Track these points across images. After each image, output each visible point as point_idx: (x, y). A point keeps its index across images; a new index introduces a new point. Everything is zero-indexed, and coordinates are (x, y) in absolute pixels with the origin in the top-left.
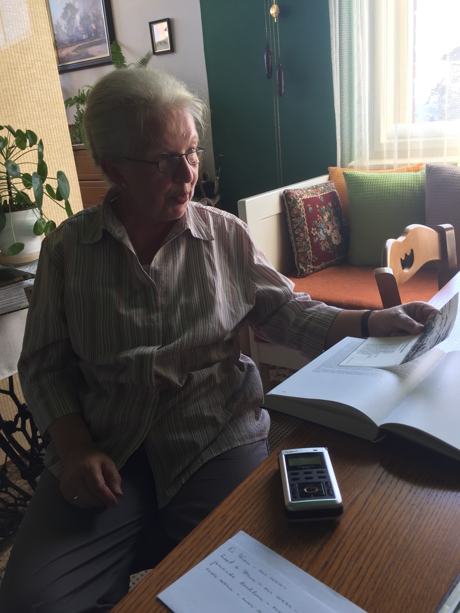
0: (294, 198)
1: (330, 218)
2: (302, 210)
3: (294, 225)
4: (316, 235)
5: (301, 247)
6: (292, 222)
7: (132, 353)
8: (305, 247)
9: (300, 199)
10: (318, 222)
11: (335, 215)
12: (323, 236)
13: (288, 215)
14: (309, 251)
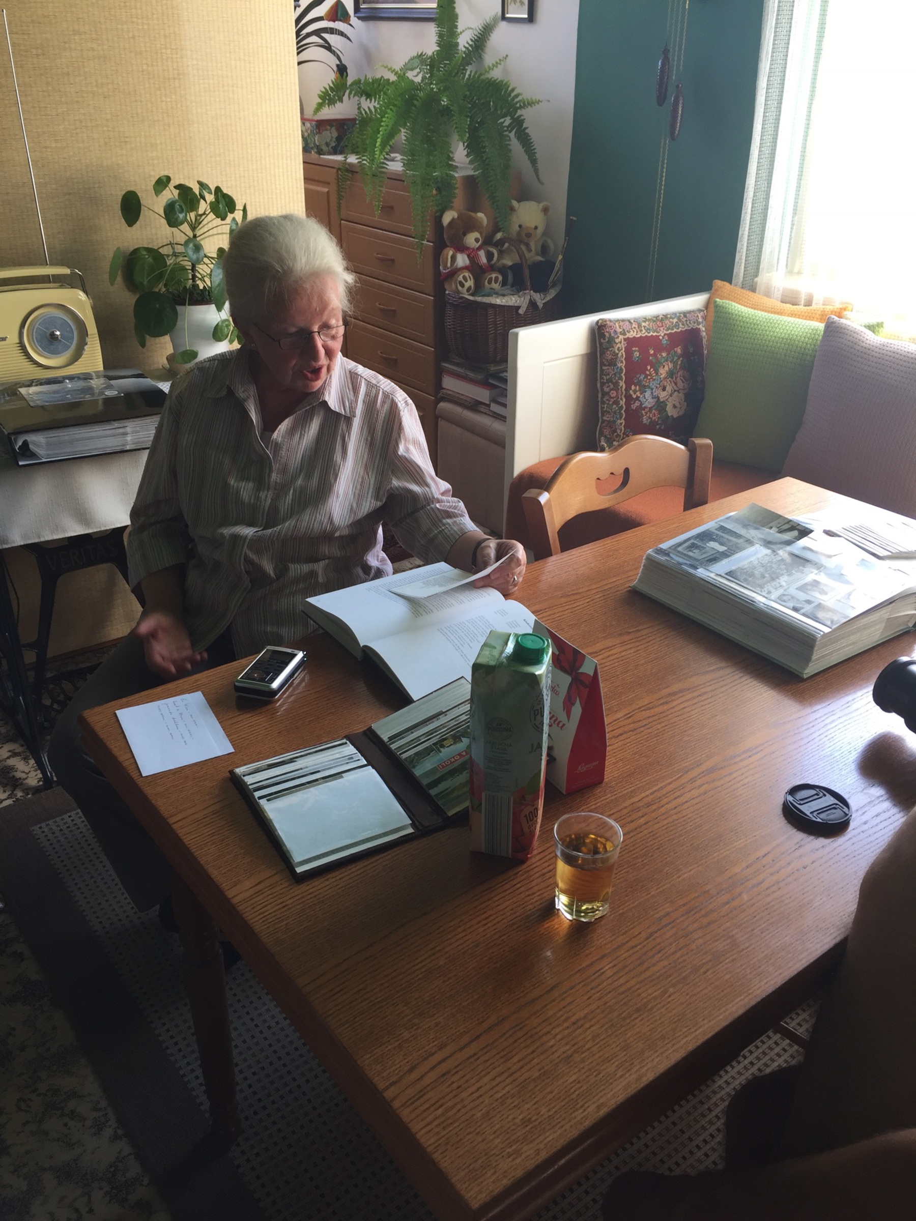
0: (610, 335)
1: (671, 374)
2: (620, 355)
3: (605, 377)
4: (638, 398)
5: (609, 412)
6: (602, 371)
7: (227, 531)
8: (615, 413)
9: (621, 337)
10: (646, 376)
11: (683, 367)
12: (650, 400)
13: (599, 361)
14: (619, 421)
